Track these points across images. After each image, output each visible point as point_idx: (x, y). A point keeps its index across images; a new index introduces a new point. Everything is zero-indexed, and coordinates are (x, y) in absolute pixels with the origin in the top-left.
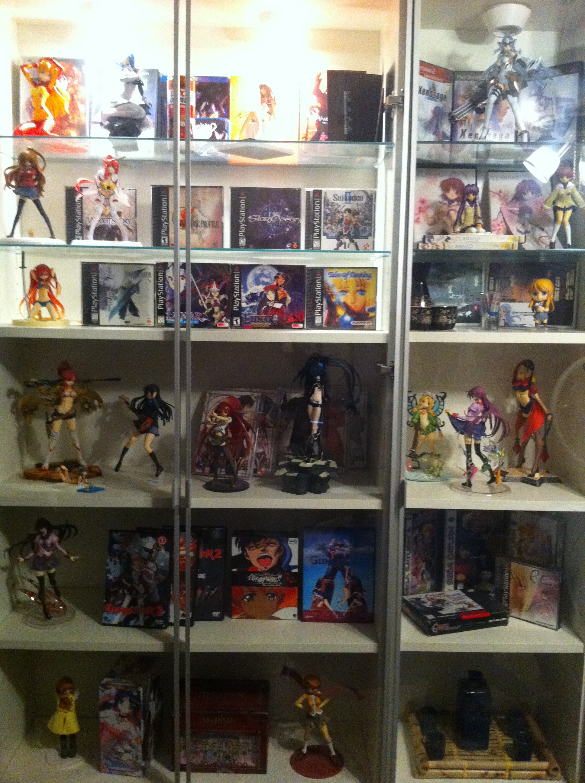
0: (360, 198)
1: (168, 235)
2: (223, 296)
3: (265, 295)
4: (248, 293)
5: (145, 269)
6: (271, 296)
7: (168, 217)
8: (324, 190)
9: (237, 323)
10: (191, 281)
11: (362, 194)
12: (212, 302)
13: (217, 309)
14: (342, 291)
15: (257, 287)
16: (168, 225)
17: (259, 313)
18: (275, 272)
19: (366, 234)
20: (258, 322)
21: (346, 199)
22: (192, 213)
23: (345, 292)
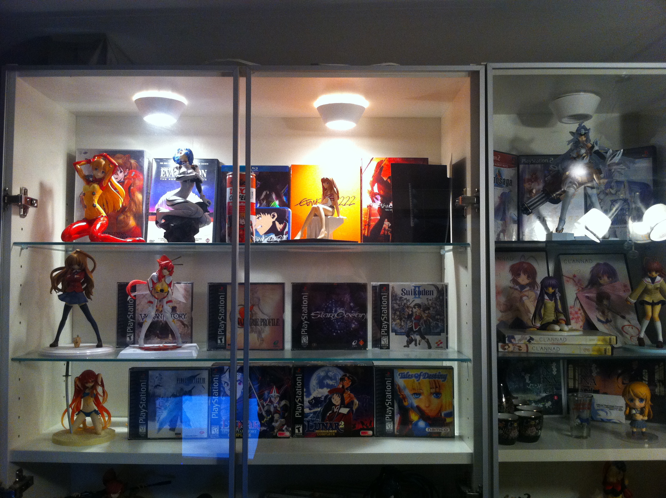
0: (431, 293)
1: (225, 335)
2: (283, 403)
3: (330, 399)
4: (312, 397)
5: (199, 374)
6: (336, 400)
7: (225, 316)
8: (391, 284)
9: (299, 431)
10: (249, 386)
11: (433, 288)
12: (272, 409)
13: (276, 416)
14: (414, 394)
15: (320, 390)
16: (225, 325)
17: (323, 420)
18: (340, 374)
19: (438, 330)
20: (322, 429)
21: (415, 294)
22: (251, 311)
23: (417, 394)
